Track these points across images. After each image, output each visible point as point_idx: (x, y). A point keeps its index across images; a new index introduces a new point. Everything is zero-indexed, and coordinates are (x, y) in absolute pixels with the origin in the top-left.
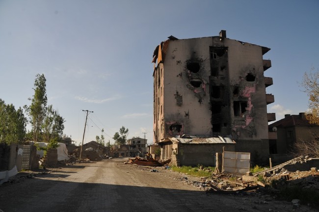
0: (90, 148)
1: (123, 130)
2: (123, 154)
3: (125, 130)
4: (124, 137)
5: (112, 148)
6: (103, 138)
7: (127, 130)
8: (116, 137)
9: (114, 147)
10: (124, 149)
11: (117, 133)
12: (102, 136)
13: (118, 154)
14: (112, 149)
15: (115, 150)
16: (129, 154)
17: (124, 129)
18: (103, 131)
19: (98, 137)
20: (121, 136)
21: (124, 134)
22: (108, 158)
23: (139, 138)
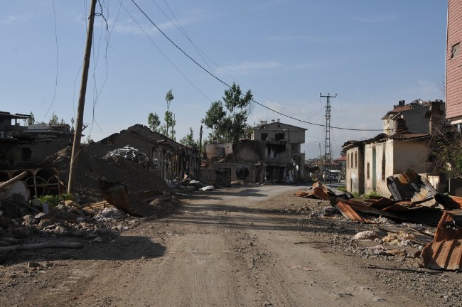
0: (127, 149)
1: (236, 97)
2: (243, 174)
3: (242, 97)
4: (240, 118)
5: (205, 154)
6: (170, 122)
7: (249, 97)
8: (215, 116)
9: (210, 150)
10: (247, 154)
11: (216, 105)
12: (168, 115)
13: (228, 171)
14: (205, 157)
15: (216, 159)
16: (264, 173)
17: (239, 92)
18: (170, 97)
19: (156, 118)
20: (230, 114)
21: (237, 110)
22: (197, 187)
23: (279, 125)
